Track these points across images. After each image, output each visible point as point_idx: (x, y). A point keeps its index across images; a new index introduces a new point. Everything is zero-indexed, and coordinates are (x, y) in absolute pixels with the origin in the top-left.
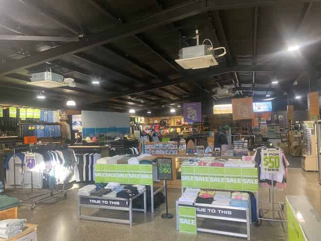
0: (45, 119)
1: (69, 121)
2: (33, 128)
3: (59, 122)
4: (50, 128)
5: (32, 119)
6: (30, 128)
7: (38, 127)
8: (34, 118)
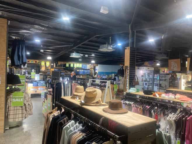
0: (84, 68)
1: (94, 69)
2: (79, 71)
3: (89, 69)
4: (86, 71)
5: (79, 67)
6: (78, 71)
7: (81, 70)
8: (80, 67)
